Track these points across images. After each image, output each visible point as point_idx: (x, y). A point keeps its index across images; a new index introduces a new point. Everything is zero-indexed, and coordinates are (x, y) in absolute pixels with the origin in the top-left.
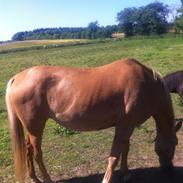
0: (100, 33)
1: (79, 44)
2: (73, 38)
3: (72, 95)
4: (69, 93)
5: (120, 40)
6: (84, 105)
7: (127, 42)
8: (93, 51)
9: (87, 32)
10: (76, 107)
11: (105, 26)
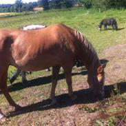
0: (25, 8)
1: (9, 16)
2: (4, 12)
3: (25, 48)
4: (23, 47)
5: (41, 12)
6: (35, 54)
7: (46, 14)
8: (21, 21)
9: (15, 7)
10: (29, 55)
11: (28, 3)
